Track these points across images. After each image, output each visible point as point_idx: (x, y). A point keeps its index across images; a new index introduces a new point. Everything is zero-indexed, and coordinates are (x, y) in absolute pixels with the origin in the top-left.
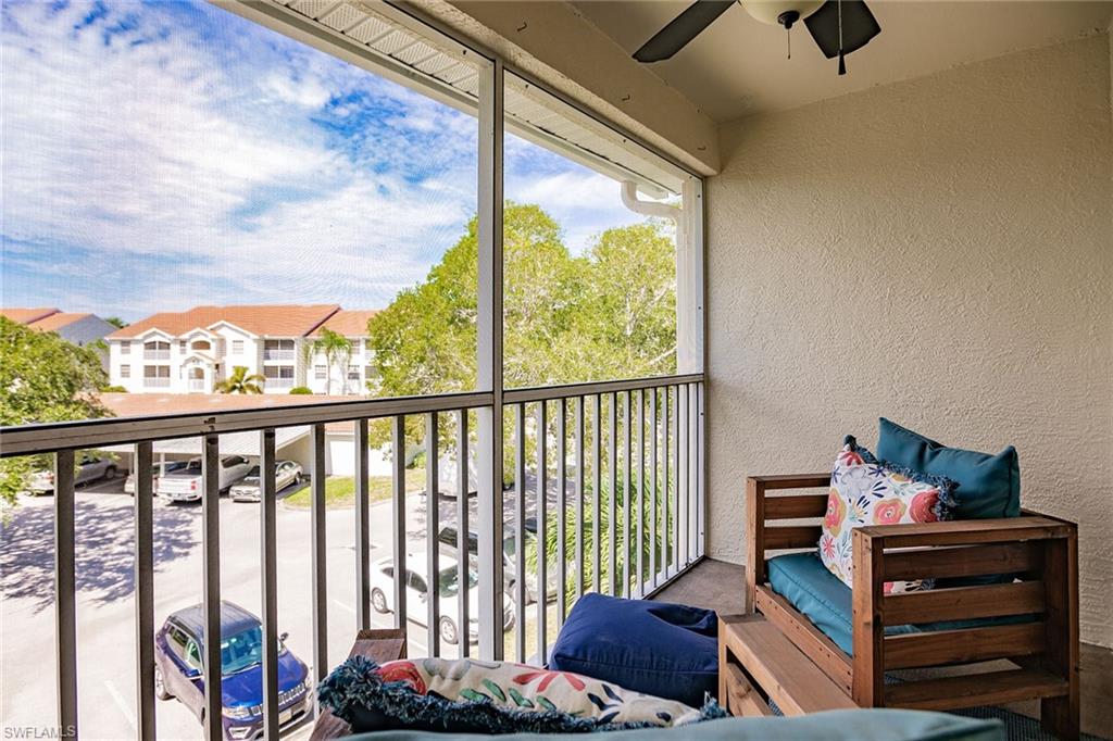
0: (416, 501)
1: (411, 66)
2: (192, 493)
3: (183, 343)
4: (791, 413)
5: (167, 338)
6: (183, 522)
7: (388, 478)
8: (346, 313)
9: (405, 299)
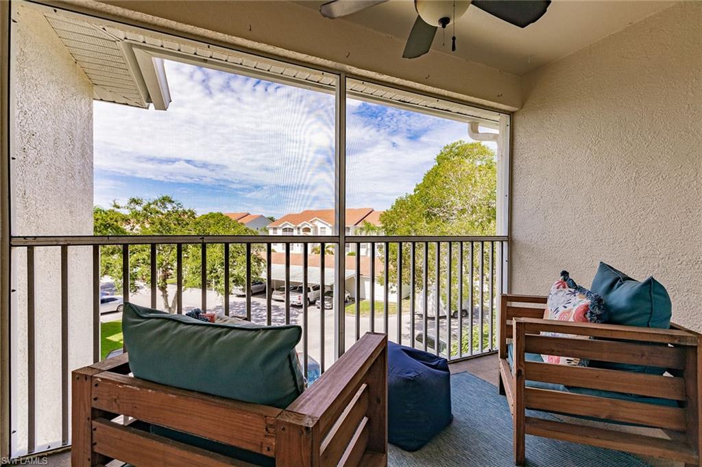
0: (406, 317)
1: (318, 82)
2: (299, 301)
3: (299, 228)
4: (562, 261)
5: (292, 226)
6: (295, 315)
7: (395, 303)
8: (376, 212)
9: (400, 203)
